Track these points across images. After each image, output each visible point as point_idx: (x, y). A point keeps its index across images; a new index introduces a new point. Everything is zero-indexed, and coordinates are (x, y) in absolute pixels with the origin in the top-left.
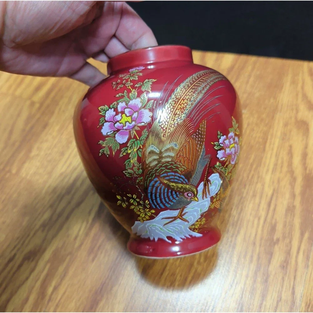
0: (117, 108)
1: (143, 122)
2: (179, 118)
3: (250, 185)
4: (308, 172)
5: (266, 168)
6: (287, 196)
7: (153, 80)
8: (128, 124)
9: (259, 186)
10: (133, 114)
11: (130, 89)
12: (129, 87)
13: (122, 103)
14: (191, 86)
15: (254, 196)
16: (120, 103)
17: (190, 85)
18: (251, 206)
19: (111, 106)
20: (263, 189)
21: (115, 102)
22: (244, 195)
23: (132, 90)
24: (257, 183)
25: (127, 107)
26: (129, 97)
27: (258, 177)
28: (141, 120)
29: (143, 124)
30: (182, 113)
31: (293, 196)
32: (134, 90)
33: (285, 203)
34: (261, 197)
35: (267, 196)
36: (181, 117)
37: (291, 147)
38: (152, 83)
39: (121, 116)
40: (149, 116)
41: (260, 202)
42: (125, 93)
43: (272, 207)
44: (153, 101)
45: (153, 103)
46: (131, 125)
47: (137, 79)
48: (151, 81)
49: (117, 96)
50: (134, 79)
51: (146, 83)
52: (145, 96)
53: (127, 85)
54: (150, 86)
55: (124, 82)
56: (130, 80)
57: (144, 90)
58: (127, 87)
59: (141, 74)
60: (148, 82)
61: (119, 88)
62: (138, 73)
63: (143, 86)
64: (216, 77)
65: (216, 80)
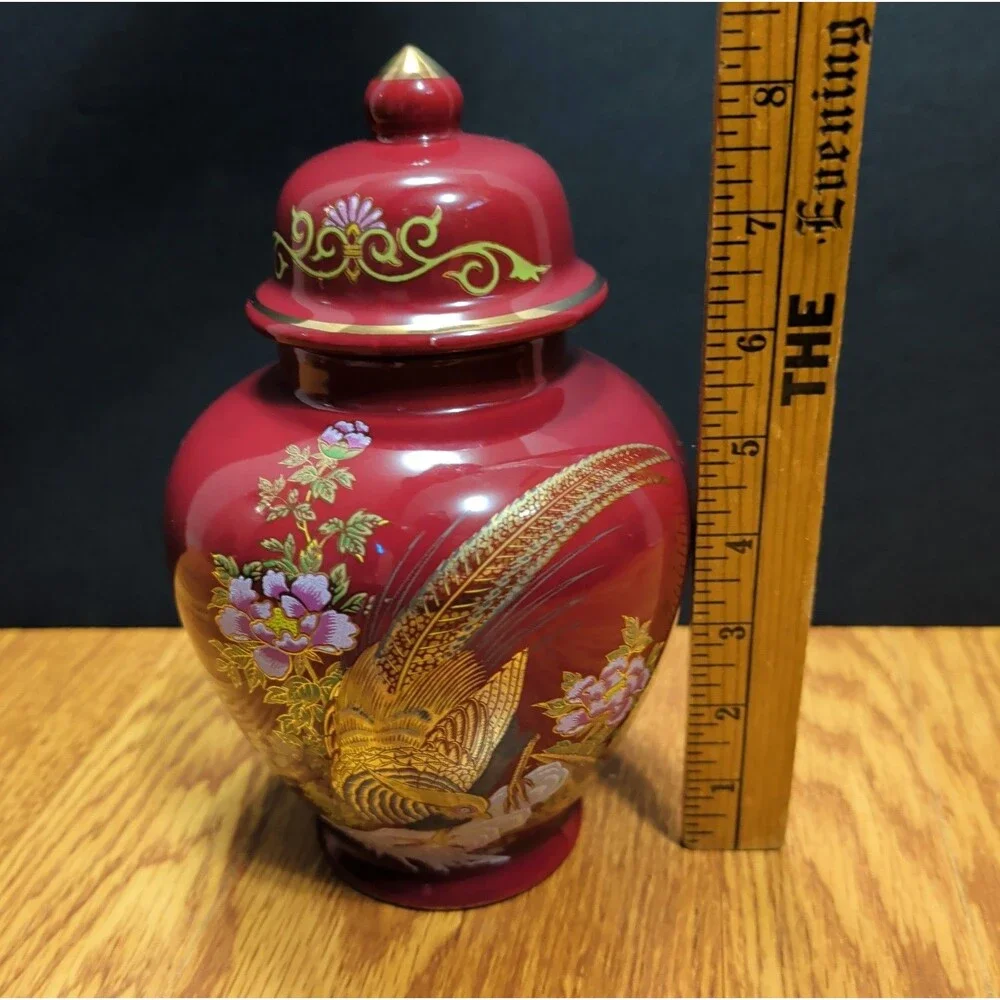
0: (261, 582)
1: (333, 646)
2: (439, 651)
4: (904, 937)
7: (379, 518)
8: (287, 637)
10: (303, 616)
11: (303, 532)
12: (302, 525)
13: (276, 572)
14: (493, 552)
16: (270, 572)
17: (491, 549)
19: (246, 569)
21: (258, 563)
23: (309, 539)
25: (288, 590)
26: (296, 560)
28: (326, 638)
29: (331, 650)
30: (452, 638)
32: (315, 541)
36: (447, 649)
38: (372, 529)
39: (271, 610)
40: (350, 636)
42: (287, 544)
44: (364, 595)
45: (366, 600)
46: (296, 643)
47: (331, 499)
48: (371, 522)
49: (266, 543)
50: (323, 496)
51: (354, 526)
52: (343, 573)
53: (298, 515)
54: (363, 540)
55: (292, 495)
56: (312, 497)
57: (343, 550)
58: (298, 524)
59: (350, 476)
60: (362, 522)
61: (275, 517)
62: (342, 471)
63: (343, 536)
64: (596, 495)
65: (591, 513)
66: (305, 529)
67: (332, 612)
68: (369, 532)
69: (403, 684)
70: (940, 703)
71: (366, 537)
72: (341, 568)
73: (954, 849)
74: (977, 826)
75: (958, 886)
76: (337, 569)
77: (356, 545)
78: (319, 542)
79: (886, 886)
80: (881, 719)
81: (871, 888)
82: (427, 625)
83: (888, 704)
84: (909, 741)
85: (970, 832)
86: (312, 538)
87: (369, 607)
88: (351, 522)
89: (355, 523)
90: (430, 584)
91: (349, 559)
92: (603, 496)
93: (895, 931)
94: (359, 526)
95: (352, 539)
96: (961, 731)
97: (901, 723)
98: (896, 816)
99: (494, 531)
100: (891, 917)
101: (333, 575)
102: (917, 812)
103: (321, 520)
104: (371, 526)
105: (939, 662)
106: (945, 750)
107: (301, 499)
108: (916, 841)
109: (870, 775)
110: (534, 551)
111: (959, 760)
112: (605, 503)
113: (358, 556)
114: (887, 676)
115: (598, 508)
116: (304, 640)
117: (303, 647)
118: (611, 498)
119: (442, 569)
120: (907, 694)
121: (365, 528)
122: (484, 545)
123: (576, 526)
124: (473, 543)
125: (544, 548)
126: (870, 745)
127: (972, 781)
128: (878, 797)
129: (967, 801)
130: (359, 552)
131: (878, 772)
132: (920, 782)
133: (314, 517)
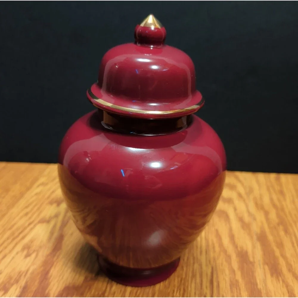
3: (187, 267)
4: (239, 249)
5: (199, 250)
6: (227, 272)
9: (196, 266)
15: (194, 276)
18: (193, 285)
20: (201, 268)
22: (184, 277)
24: (194, 263)
27: (194, 258)
31: (233, 272)
33: (227, 279)
34: (201, 276)
35: (207, 275)
37: (217, 231)
41: (202, 281)
43: (215, 284)
80: (240, 195)
81: (232, 237)
83: (242, 191)
84: (247, 202)
85: (260, 224)
93: (237, 247)
96: (261, 199)
97: (245, 197)
98: (241, 220)
100: (236, 244)
102: (247, 219)
105: (258, 182)
106: (256, 204)
108: (245, 226)
109: (235, 209)
111: (260, 207)
114: (243, 185)
120: (248, 189)
126: (236, 202)
127: (262, 212)
128: (237, 215)
131: (238, 209)
132: (248, 211)
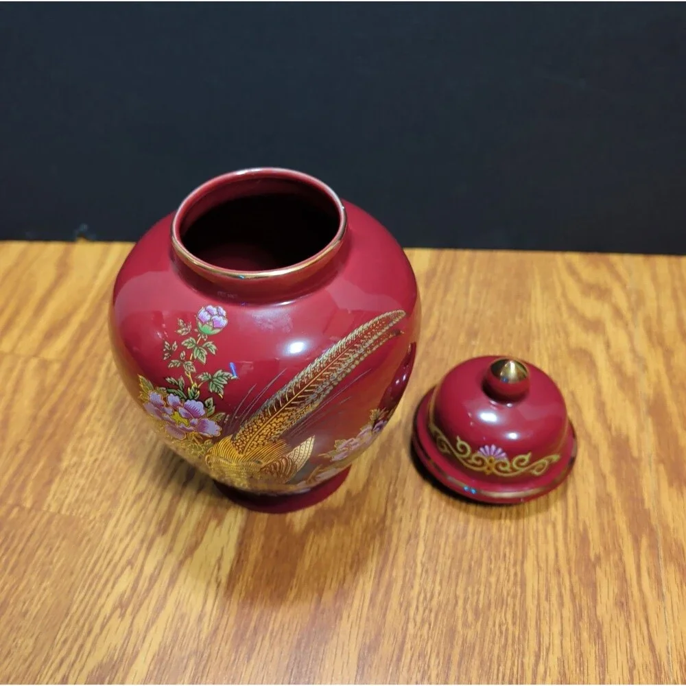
0: (166, 398)
1: (208, 433)
4: (614, 433)
7: (231, 375)
8: (183, 425)
10: (191, 418)
11: (189, 378)
12: (188, 373)
13: (175, 395)
16: (171, 395)
21: (164, 388)
23: (192, 382)
28: (204, 429)
29: (207, 435)
31: (602, 477)
32: (196, 384)
38: (227, 381)
39: (173, 412)
42: (180, 382)
44: (223, 414)
45: (225, 416)
46: (187, 428)
47: (204, 361)
48: (227, 377)
49: (168, 379)
50: (200, 358)
51: (217, 378)
52: (212, 402)
53: (186, 368)
54: (222, 386)
55: (182, 354)
56: (193, 357)
57: (211, 390)
58: (186, 372)
59: (214, 347)
60: (222, 376)
61: (172, 366)
62: (210, 343)
63: (211, 383)
64: (357, 355)
65: (353, 367)
66: (190, 376)
67: (207, 419)
68: (226, 383)
69: (247, 451)
70: (651, 304)
71: (224, 385)
72: (211, 400)
73: (645, 388)
74: (659, 376)
75: (644, 408)
76: (209, 400)
77: (218, 389)
78: (198, 385)
79: (608, 407)
80: (617, 313)
81: (601, 407)
82: (258, 429)
83: (623, 303)
84: (631, 327)
85: (654, 379)
86: (194, 381)
87: (227, 419)
88: (216, 375)
89: (217, 377)
90: (260, 411)
91: (215, 395)
92: (361, 355)
93: (609, 428)
94: (220, 378)
95: (216, 386)
96: (660, 322)
97: (628, 316)
98: (618, 369)
99: (296, 383)
100: (609, 422)
101: (206, 402)
102: (630, 367)
103: (199, 372)
104: (226, 379)
105: (654, 278)
106: (649, 332)
107: (187, 358)
108: (627, 383)
109: (608, 345)
110: (318, 392)
111: (656, 339)
112: (362, 359)
113: (220, 394)
114: (624, 286)
115: (357, 362)
116: (192, 428)
117: (191, 431)
118: (366, 355)
119: (267, 403)
120: (633, 298)
121: (223, 380)
122: (290, 391)
123: (344, 375)
124: (284, 390)
125: (325, 390)
126: (610, 328)
127: (660, 351)
128: (610, 358)
129: (656, 363)
130: (220, 392)
131: (613, 344)
132: (633, 350)
133: (194, 370)
